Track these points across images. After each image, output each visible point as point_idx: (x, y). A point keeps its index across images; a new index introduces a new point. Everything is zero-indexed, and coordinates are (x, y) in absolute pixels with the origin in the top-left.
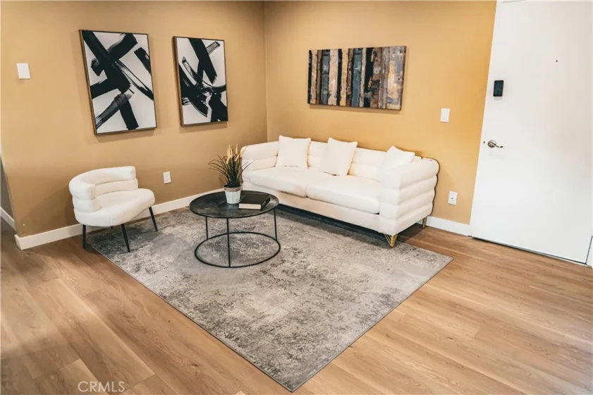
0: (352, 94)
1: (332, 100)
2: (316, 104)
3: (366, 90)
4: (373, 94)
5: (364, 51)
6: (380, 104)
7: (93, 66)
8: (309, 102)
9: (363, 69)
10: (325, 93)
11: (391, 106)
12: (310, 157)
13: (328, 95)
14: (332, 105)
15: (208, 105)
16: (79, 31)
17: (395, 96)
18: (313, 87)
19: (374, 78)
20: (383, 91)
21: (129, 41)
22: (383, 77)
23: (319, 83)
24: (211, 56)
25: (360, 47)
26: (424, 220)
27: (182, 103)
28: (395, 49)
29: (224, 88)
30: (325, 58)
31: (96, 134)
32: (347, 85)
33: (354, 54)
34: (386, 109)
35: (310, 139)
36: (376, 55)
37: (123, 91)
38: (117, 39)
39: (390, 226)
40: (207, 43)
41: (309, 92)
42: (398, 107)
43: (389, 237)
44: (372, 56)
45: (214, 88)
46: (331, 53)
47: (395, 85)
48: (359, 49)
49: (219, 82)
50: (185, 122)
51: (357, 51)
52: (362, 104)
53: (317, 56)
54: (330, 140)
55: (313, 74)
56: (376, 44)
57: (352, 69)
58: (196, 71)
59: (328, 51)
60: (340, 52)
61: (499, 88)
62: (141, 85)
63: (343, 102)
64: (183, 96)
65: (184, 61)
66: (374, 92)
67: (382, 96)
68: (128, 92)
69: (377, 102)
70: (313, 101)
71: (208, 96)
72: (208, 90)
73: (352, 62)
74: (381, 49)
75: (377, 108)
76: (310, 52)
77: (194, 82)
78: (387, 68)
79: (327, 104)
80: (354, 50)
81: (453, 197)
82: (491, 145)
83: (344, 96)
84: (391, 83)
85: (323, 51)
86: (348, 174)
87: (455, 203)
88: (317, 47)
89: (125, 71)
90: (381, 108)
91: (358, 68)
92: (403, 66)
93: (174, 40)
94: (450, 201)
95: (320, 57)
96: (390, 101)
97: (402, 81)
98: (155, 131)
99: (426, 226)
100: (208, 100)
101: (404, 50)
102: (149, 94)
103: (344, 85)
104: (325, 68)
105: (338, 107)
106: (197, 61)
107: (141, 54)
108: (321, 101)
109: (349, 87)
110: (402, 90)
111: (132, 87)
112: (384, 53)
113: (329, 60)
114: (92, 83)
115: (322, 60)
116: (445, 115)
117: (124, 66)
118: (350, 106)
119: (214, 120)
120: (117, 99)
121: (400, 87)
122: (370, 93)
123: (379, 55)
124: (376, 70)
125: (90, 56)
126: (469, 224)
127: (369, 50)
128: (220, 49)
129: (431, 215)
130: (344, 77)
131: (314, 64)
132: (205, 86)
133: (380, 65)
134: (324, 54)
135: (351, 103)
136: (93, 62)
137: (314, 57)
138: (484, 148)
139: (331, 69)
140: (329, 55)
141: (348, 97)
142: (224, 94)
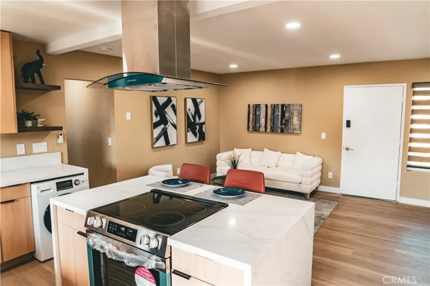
0: (274, 126)
1: (262, 129)
2: (253, 131)
3: (282, 124)
4: (286, 126)
5: (280, 106)
6: (289, 131)
7: (155, 114)
8: (248, 130)
9: (280, 114)
10: (258, 125)
11: (295, 132)
12: (252, 159)
13: (260, 127)
14: (262, 132)
15: (197, 132)
16: (150, 96)
17: (298, 127)
18: (251, 123)
19: (286, 119)
20: (291, 124)
21: (169, 100)
22: (291, 118)
23: (254, 121)
24: (200, 107)
25: (278, 103)
26: (317, 188)
27: (187, 131)
28: (297, 104)
29: (204, 123)
30: (257, 108)
31: (153, 148)
32: (271, 122)
33: (274, 107)
34: (293, 133)
35: (251, 149)
36: (286, 107)
37: (165, 125)
38: (165, 99)
39: (307, 189)
40: (198, 101)
41: (248, 125)
42: (299, 132)
43: (307, 194)
44: (285, 108)
45: (200, 123)
46: (261, 106)
47: (297, 122)
48: (277, 105)
49: (202, 120)
50: (189, 141)
51: (276, 105)
52: (279, 131)
53: (253, 107)
54: (265, 150)
55: (250, 116)
56: (286, 103)
57: (273, 114)
58: (193, 114)
59: (260, 105)
60: (266, 106)
61: (348, 124)
62: (172, 122)
63: (269, 130)
64: (188, 128)
65: (189, 110)
66: (286, 125)
67: (290, 127)
68: (167, 126)
69: (288, 130)
70: (251, 129)
71: (198, 127)
72: (198, 124)
73: (273, 111)
74: (289, 105)
75: (288, 133)
76: (249, 105)
77: (192, 121)
78: (292, 114)
79: (259, 131)
80: (274, 105)
81: (330, 175)
82: (347, 149)
83: (269, 128)
84: (295, 120)
85: (256, 105)
86: (276, 166)
87: (331, 178)
88: (253, 102)
89: (167, 116)
90: (290, 133)
91: (277, 114)
92: (300, 113)
93: (185, 100)
94: (329, 177)
95: (255, 108)
96: (295, 129)
97: (300, 120)
98: (176, 146)
99: (318, 191)
100: (197, 129)
101: (301, 106)
102: (175, 127)
103: (269, 122)
104: (258, 113)
105: (266, 133)
106: (194, 109)
107: (173, 107)
108: (256, 129)
109: (272, 123)
110: (301, 125)
111: (169, 124)
112: (291, 107)
113: (260, 109)
114: (154, 122)
115: (256, 109)
116: (324, 136)
117: (166, 113)
118: (273, 132)
119: (199, 140)
120: (163, 129)
121: (300, 123)
122: (284, 126)
123: (288, 107)
124: (287, 115)
125: (154, 108)
126: (339, 187)
127: (283, 106)
128: (203, 103)
129: (319, 185)
130: (269, 118)
131: (251, 111)
132: (197, 122)
133: (289, 112)
134: (257, 107)
135: (273, 130)
136: (155, 111)
137: (251, 107)
138: (344, 151)
139: (261, 114)
140: (260, 107)
141: (271, 127)
142: (204, 126)
